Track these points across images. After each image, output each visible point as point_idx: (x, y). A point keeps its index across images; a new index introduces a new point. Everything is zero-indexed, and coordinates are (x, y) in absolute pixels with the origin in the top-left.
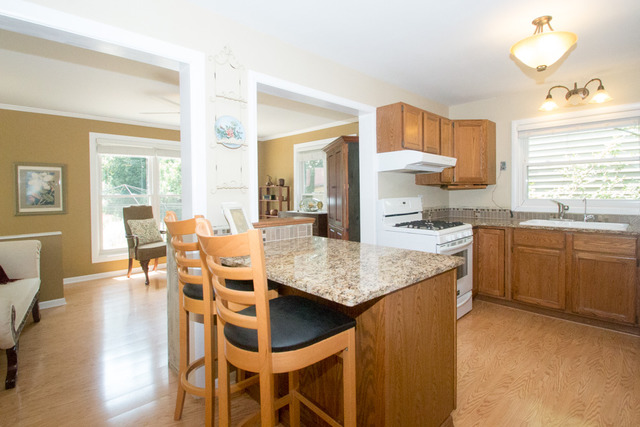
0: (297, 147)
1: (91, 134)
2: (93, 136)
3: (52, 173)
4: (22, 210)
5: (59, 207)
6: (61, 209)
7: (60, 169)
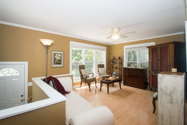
0: (125, 47)
1: (70, 41)
2: (71, 42)
3: (61, 54)
4: (53, 66)
5: (62, 65)
6: (62, 66)
7: (62, 53)
